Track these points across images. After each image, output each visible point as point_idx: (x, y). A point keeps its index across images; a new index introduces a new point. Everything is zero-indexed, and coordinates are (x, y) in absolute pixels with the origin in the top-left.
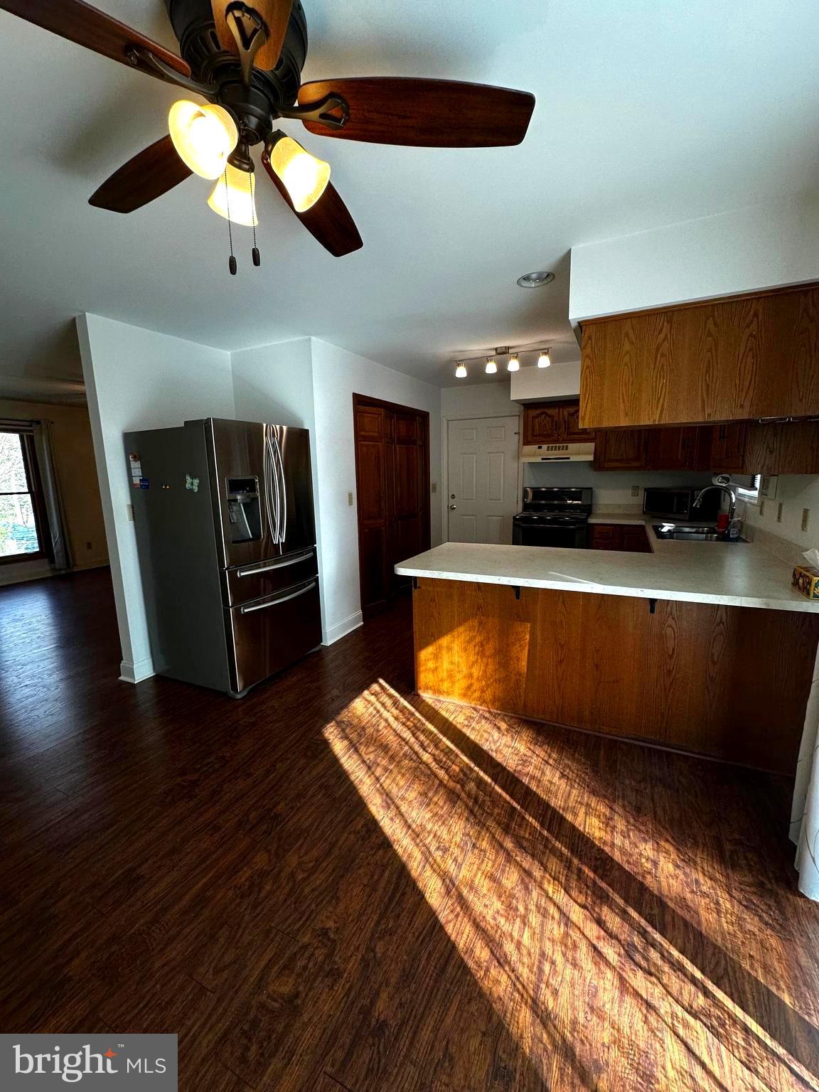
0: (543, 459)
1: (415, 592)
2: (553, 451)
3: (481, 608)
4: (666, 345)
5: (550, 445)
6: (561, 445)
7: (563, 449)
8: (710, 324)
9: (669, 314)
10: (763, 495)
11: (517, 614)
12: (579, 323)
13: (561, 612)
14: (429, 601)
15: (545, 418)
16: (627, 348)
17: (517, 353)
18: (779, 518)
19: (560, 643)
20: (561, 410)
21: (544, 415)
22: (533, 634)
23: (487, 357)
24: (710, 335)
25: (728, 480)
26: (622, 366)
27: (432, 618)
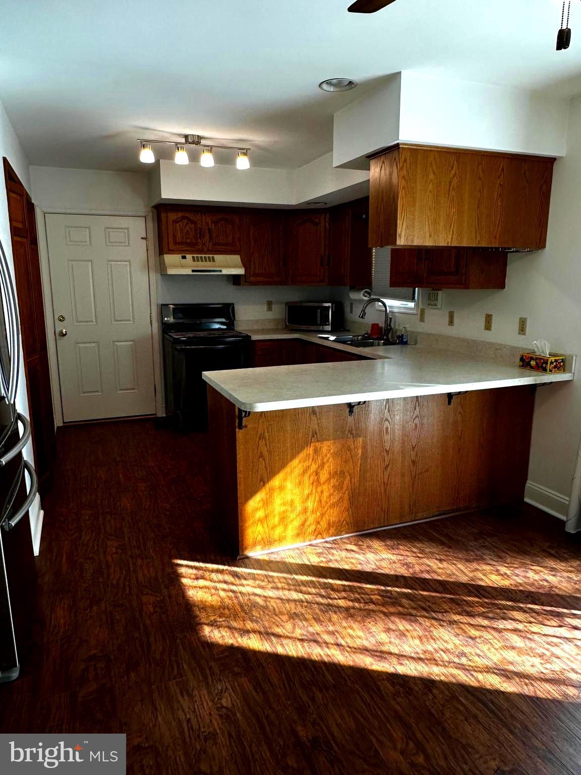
0: (193, 271)
1: (240, 434)
2: (200, 262)
3: (316, 434)
4: (455, 180)
5: (195, 255)
6: (207, 256)
7: (210, 261)
8: (480, 171)
9: (457, 155)
10: (428, 305)
11: (351, 432)
12: (398, 145)
13: (387, 420)
14: (258, 439)
15: (187, 224)
16: (431, 176)
17: (211, 147)
18: (451, 322)
19: (386, 450)
20: (204, 217)
21: (186, 220)
22: (364, 447)
23: (177, 144)
24: (480, 179)
25: (370, 294)
26: (428, 192)
27: (261, 459)
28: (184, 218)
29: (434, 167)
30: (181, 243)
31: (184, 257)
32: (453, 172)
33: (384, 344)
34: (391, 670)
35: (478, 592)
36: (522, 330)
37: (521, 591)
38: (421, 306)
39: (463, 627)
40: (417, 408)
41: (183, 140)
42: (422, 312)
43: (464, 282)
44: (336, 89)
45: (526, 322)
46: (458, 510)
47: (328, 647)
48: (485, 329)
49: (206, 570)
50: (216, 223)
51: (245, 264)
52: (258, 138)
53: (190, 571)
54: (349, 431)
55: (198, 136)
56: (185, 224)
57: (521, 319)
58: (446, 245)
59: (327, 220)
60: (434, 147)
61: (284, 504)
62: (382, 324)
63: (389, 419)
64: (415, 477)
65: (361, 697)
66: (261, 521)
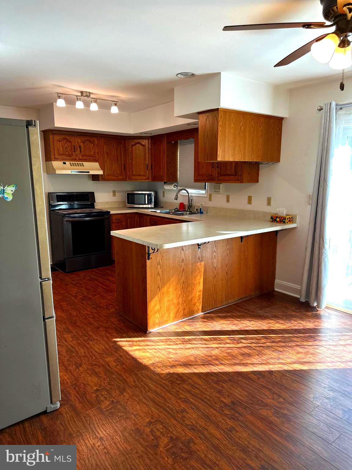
1: (148, 262)
2: (75, 166)
3: (184, 260)
4: (243, 128)
5: (71, 162)
6: (79, 162)
7: (81, 166)
8: (253, 123)
9: (243, 115)
10: (215, 192)
11: (199, 259)
12: (218, 109)
13: (215, 251)
14: (157, 265)
15: (66, 142)
16: (232, 125)
17: (96, 99)
18: (228, 201)
19: (215, 267)
20: (76, 138)
21: (65, 140)
22: (205, 267)
23: (77, 96)
24: (253, 127)
25: (177, 186)
26: (231, 133)
27: (158, 276)
28: (64, 139)
29: (233, 121)
30: (63, 154)
31: (64, 163)
32: (241, 123)
33: (189, 214)
34: (251, 370)
35: (273, 332)
36: (269, 203)
37: (291, 329)
38: (209, 193)
39: (274, 347)
40: (228, 245)
41: (80, 94)
42: (210, 195)
43: (240, 179)
44: (184, 77)
45: (271, 200)
46: (246, 297)
47: (218, 366)
48: (248, 204)
49: (132, 341)
50: (84, 143)
51: (102, 168)
52: (123, 96)
53: (127, 343)
54: (198, 258)
55: (89, 92)
56: (65, 143)
57: (268, 198)
58: (239, 161)
59: (149, 143)
60: (234, 110)
61: (169, 301)
62: (186, 203)
63: (216, 251)
64: (227, 281)
65: (244, 383)
66: (159, 311)
